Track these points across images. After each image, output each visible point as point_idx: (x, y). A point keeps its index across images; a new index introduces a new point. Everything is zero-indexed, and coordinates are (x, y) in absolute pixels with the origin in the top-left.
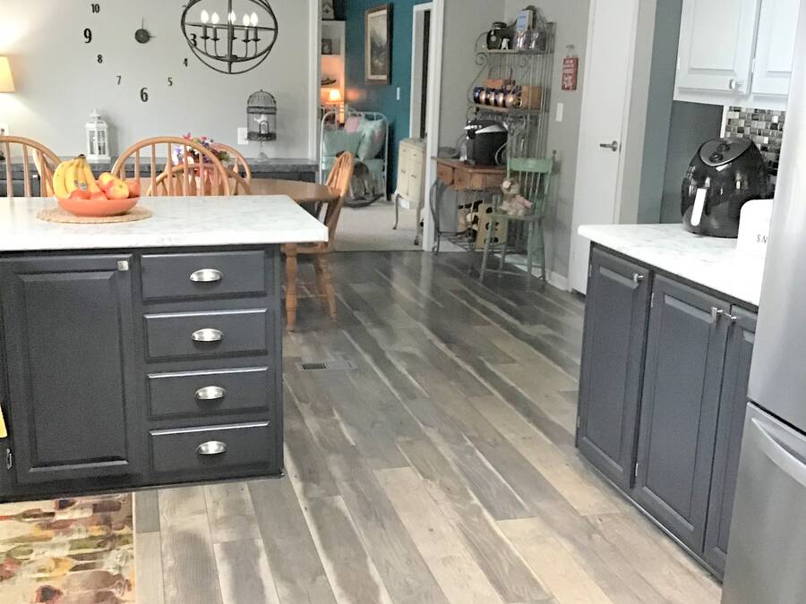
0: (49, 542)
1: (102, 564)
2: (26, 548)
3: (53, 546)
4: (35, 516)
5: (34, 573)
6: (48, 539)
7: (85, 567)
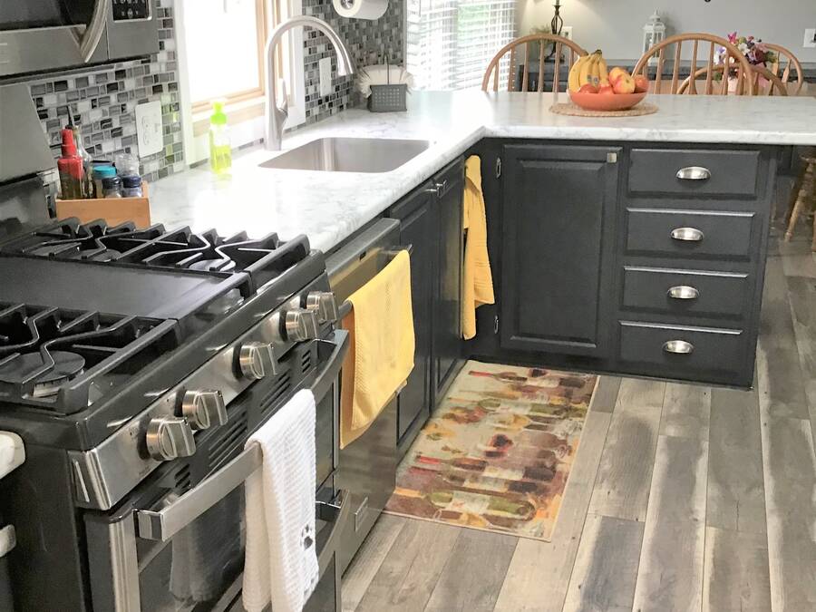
0: (513, 401)
1: (552, 429)
2: (495, 402)
3: (517, 405)
4: (510, 378)
5: (495, 422)
6: (514, 398)
7: (539, 427)
